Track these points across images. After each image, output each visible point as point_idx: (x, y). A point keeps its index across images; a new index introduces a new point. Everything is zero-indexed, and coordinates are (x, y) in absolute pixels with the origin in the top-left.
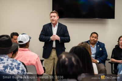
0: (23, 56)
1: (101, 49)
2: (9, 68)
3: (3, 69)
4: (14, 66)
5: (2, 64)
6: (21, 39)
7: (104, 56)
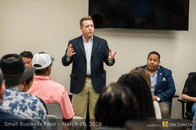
0: (40, 89)
1: (164, 79)
2: (18, 107)
3: (10, 108)
4: (26, 104)
5: (8, 101)
6: (37, 60)
7: (169, 91)
